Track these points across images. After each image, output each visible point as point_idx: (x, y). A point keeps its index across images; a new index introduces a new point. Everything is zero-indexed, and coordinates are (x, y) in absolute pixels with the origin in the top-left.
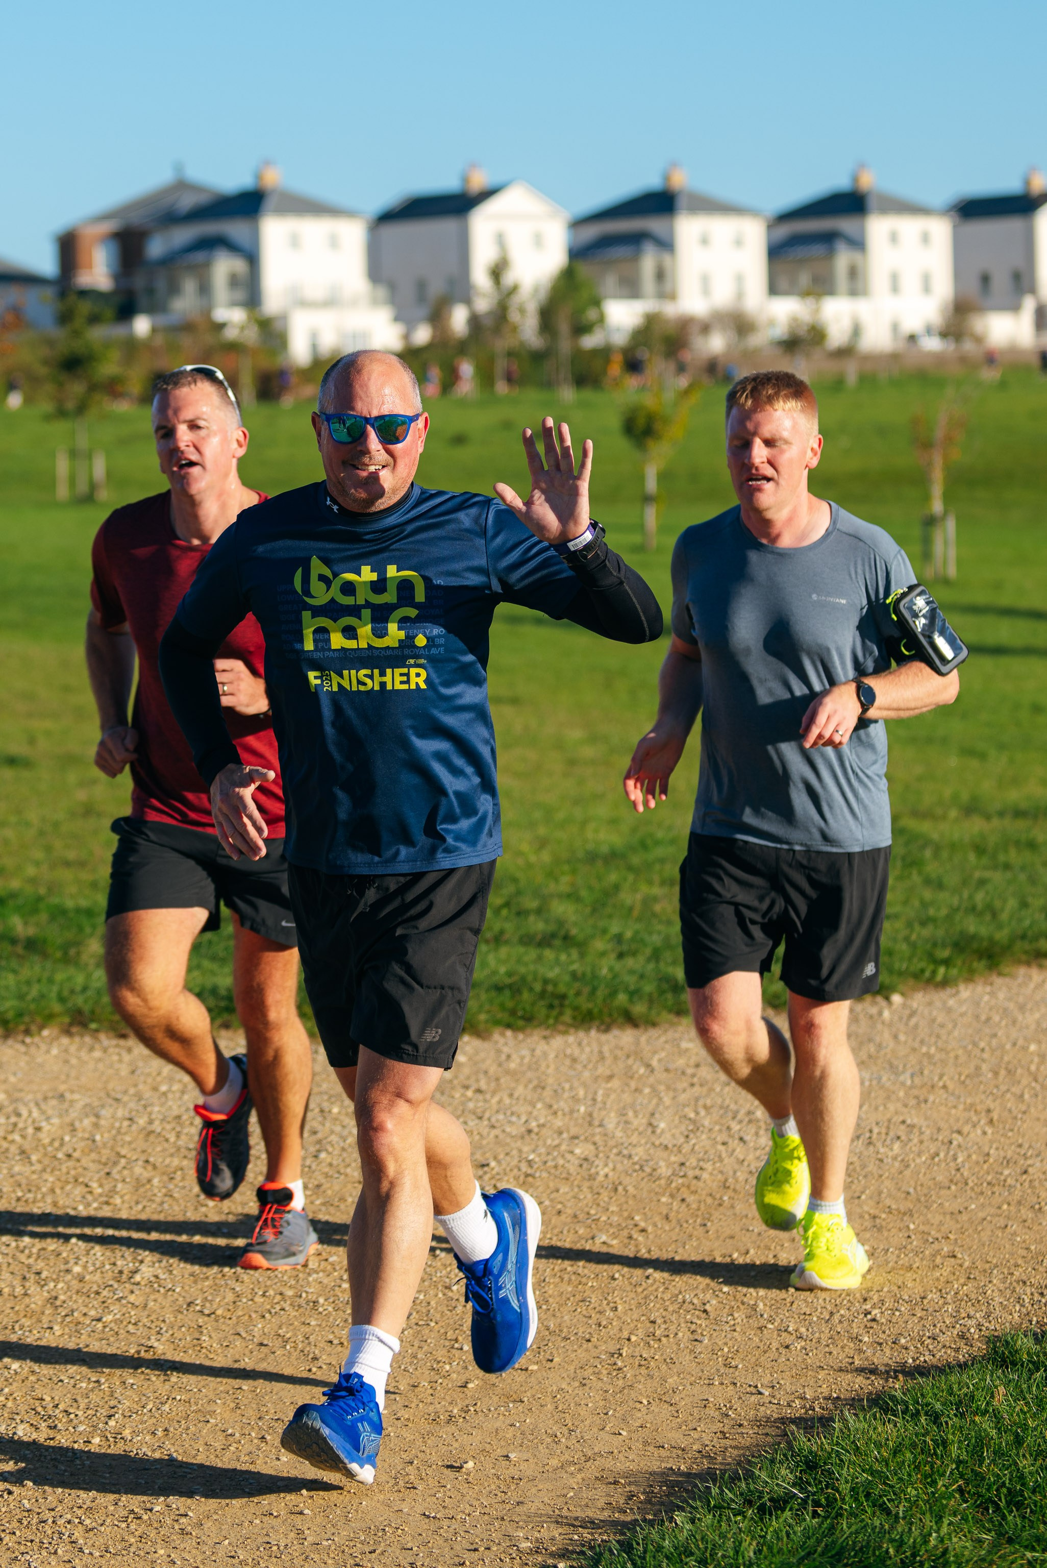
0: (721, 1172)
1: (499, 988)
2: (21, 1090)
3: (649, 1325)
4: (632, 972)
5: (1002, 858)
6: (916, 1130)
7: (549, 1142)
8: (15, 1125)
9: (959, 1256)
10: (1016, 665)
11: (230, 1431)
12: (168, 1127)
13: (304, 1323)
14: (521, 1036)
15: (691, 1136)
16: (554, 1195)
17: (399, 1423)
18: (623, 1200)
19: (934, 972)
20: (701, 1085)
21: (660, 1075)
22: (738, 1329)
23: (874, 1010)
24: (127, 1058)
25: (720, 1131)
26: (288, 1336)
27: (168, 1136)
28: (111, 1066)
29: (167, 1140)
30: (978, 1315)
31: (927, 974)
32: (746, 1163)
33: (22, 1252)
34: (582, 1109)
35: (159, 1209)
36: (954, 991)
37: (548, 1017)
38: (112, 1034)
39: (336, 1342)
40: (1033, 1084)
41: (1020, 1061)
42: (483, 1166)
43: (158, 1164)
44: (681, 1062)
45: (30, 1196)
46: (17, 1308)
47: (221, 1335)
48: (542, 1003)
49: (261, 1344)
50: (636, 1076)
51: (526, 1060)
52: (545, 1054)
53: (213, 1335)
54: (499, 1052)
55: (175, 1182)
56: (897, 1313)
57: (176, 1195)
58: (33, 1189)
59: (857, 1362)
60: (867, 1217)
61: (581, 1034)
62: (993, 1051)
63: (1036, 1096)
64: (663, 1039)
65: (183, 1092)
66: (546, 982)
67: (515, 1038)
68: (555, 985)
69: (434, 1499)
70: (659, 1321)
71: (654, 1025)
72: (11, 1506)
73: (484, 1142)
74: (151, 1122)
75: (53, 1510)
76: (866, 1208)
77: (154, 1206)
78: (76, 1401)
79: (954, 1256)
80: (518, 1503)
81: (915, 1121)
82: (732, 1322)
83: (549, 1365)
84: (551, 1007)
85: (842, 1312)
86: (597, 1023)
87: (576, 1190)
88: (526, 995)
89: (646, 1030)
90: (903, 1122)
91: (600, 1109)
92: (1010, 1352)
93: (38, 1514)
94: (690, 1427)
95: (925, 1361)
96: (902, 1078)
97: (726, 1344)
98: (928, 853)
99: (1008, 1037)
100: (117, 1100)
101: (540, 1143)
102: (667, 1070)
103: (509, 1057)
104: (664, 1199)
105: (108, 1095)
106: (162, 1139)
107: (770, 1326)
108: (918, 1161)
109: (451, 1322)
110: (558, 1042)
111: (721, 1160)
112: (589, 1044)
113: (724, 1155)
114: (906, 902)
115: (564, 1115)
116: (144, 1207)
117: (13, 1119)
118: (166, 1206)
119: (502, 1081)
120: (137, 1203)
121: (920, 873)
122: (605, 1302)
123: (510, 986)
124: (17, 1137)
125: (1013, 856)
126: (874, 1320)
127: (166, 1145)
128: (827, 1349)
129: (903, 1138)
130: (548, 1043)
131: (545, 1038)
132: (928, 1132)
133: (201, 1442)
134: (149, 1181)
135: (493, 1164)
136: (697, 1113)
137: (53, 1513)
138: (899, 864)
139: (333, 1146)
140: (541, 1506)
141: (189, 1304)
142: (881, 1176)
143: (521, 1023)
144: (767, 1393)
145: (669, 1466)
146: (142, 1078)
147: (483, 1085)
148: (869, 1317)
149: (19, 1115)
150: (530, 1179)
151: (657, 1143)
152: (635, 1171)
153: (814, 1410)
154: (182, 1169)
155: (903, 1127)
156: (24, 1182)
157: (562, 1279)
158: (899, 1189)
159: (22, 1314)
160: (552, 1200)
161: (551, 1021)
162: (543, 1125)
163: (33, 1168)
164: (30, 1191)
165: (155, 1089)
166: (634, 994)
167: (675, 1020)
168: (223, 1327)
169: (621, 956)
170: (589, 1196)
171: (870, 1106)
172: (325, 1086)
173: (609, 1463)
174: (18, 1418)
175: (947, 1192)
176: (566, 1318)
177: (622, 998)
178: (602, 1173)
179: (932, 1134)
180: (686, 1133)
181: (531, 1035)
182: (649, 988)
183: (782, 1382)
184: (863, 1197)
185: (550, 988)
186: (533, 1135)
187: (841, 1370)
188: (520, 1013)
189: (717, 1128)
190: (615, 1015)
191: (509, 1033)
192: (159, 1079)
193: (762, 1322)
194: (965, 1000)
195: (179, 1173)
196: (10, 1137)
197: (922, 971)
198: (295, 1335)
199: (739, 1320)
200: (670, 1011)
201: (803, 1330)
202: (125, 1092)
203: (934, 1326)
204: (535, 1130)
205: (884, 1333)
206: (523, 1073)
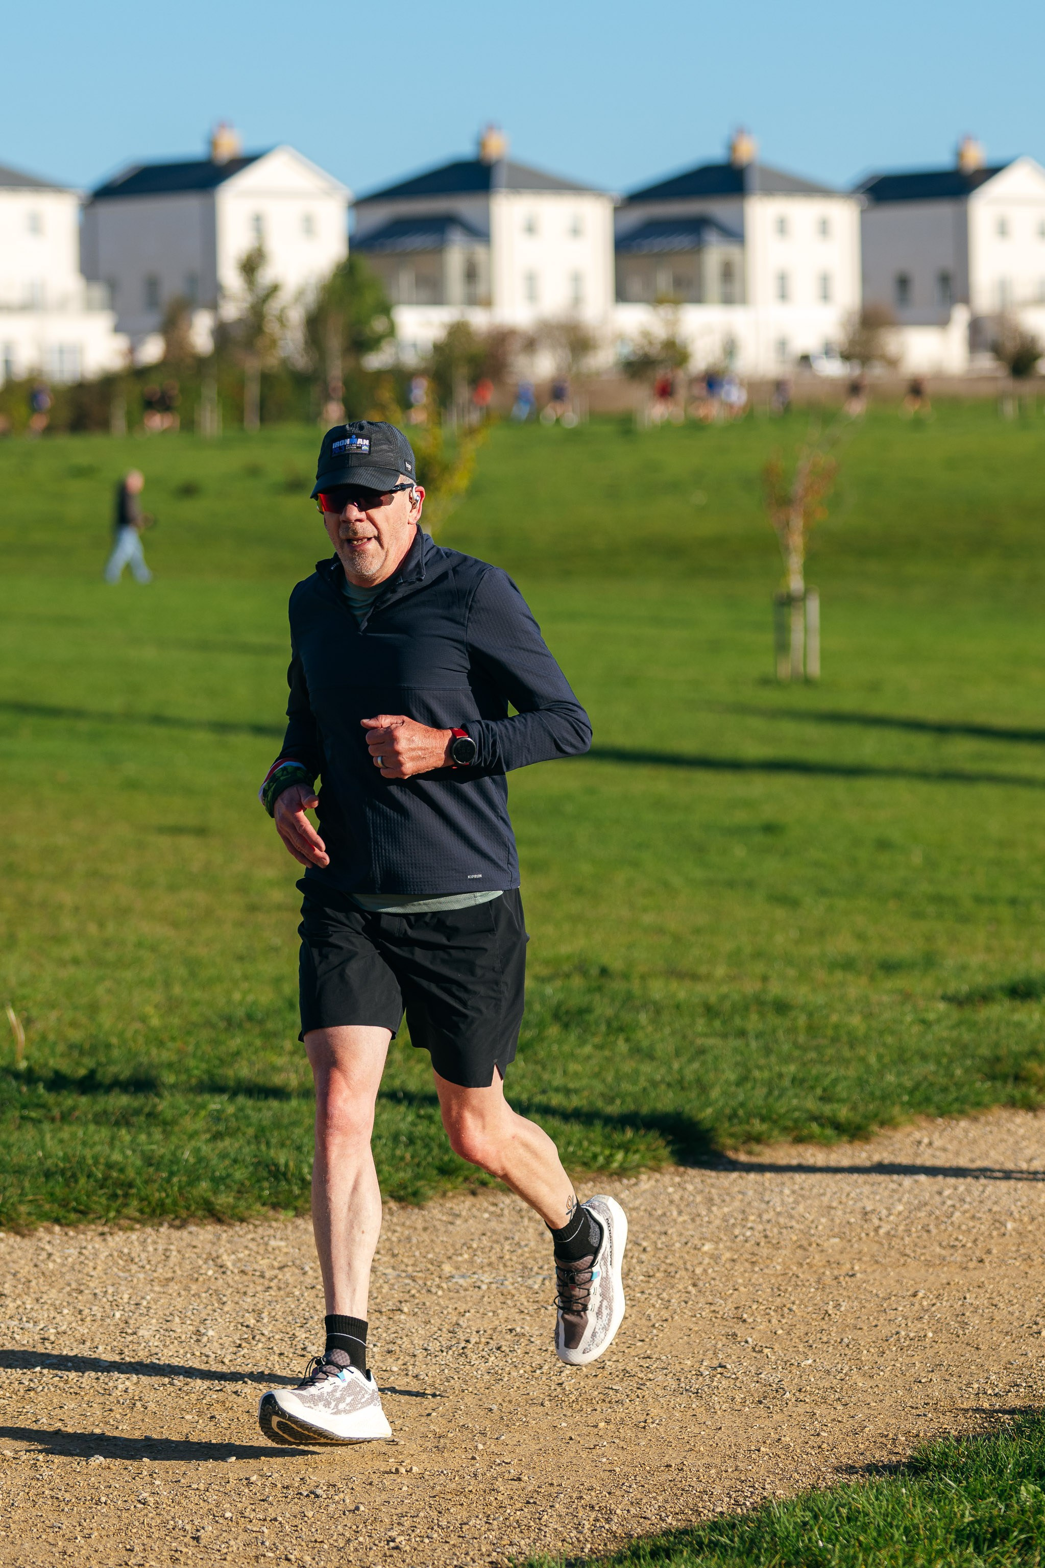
1: (48, 1175)
3: (124, 1552)
4: (223, 1156)
5: (738, 1021)
9: (525, 1478)
10: (872, 788)
14: (71, 1233)
15: (244, 1344)
16: (58, 1411)
18: (141, 1417)
19: (609, 1159)
21: (234, 1278)
22: (229, 1558)
30: (523, 1542)
31: (601, 1159)
34: (118, 1315)
36: (633, 1181)
37: (108, 1209)
40: (690, 1288)
41: (685, 1263)
44: (264, 1263)
48: (101, 1192)
50: (201, 1279)
51: (70, 1260)
52: (96, 1254)
54: (39, 1249)
56: (427, 1541)
61: (149, 1230)
62: (657, 1249)
63: (686, 1302)
64: (250, 1236)
66: (110, 1166)
67: (64, 1234)
68: (122, 1170)
70: (137, 1548)
71: (242, 1220)
76: (432, 1427)
79: (519, 1479)
82: (225, 1550)
84: (114, 1196)
85: (361, 1539)
86: (172, 1216)
88: (82, 1181)
89: (230, 1225)
90: (511, 1330)
91: (141, 1314)
96: (530, 1282)
98: (643, 1018)
99: (681, 1235)
102: (243, 1272)
103: (50, 1255)
104: (188, 1417)
107: (270, 1554)
108: (514, 1374)
110: (118, 1239)
112: (155, 1243)
114: (597, 1075)
119: (33, 1283)
121: (627, 1040)
122: (78, 1528)
123: (63, 1172)
125: (753, 1022)
126: (397, 1548)
129: (503, 1348)
130: (104, 1240)
131: (102, 1234)
132: (538, 1342)
138: (603, 1028)
143: (73, 1216)
148: (392, 1544)
150: (32, 1394)
151: (198, 1354)
152: (164, 1385)
155: (508, 1337)
161: (112, 1214)
166: (217, 1182)
167: (271, 1213)
169: (217, 1136)
171: (476, 1311)
175: (540, 1409)
176: (26, 1546)
177: (204, 1185)
178: (121, 1387)
179: (543, 1344)
180: (238, 1342)
182: (240, 1174)
184: (434, 1414)
185: (115, 1174)
188: (74, 1204)
189: (277, 1337)
190: (193, 1208)
191: (57, 1229)
193: (262, 1549)
194: (644, 1192)
197: (595, 1157)
199: (235, 1549)
200: (264, 1204)
203: (467, 1554)
204: (52, 1338)
205: (404, 1561)
206: (63, 1274)
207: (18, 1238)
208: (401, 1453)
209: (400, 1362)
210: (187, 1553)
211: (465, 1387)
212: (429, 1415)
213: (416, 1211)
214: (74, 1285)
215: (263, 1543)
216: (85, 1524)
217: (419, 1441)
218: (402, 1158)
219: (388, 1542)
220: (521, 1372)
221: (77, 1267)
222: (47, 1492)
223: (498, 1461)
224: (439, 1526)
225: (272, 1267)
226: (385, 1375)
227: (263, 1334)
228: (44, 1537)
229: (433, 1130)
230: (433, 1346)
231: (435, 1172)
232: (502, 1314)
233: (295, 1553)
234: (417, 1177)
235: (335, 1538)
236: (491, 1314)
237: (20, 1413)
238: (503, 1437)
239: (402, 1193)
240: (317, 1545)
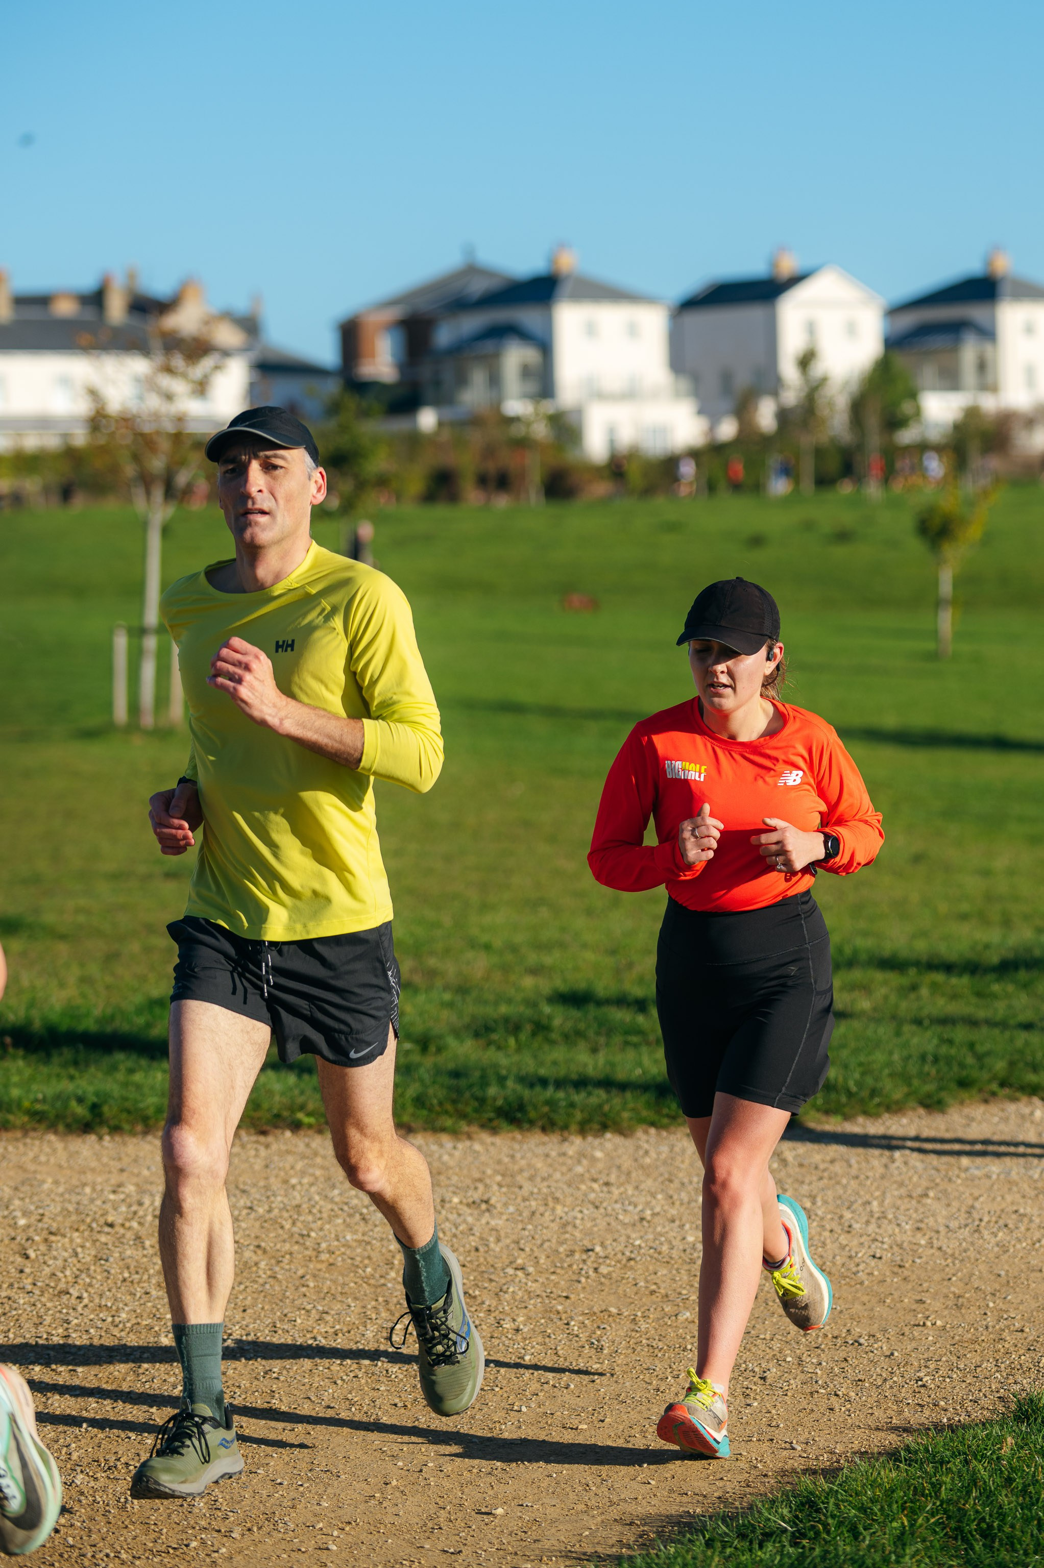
0: (822, 1257)
2: (151, 1183)
6: (1026, 1220)
7: (659, 1229)
8: (135, 1213)
9: (1027, 1330)
11: (279, 1481)
12: (286, 1215)
13: (374, 1389)
14: (664, 1134)
16: (653, 1276)
17: (442, 1475)
20: (830, 1178)
21: (793, 1170)
22: (789, 1394)
23: (1027, 1111)
24: (263, 1152)
25: (832, 1219)
26: (356, 1399)
27: (284, 1223)
28: (247, 1161)
29: (282, 1227)
30: (1025, 1381)
32: (847, 1249)
33: (117, 1326)
35: (261, 1289)
38: (252, 1131)
39: (399, 1405)
42: (589, 1250)
43: (268, 1248)
45: (136, 1277)
46: (100, 1375)
47: (293, 1398)
49: (329, 1407)
51: (664, 1156)
53: (284, 1399)
54: (638, 1147)
55: (282, 1264)
56: (948, 1380)
57: (279, 1276)
58: (141, 1271)
59: (894, 1421)
60: (951, 1295)
65: (311, 1185)
67: (659, 1135)
69: (457, 1538)
72: (56, 1543)
73: (595, 1229)
74: (270, 1211)
75: (95, 1546)
76: (953, 1289)
77: (256, 1286)
78: (138, 1455)
79: (1022, 1331)
80: (535, 1541)
81: (1029, 1210)
83: (601, 1424)
85: (895, 1379)
87: (674, 1272)
90: (1016, 1211)
92: (1032, 1410)
93: (80, 1549)
94: (718, 1477)
95: (959, 1421)
96: (1031, 1173)
97: (775, 1406)
100: (244, 1191)
101: (650, 1230)
102: (801, 1165)
103: (647, 1152)
105: (237, 1187)
106: (277, 1226)
107: (822, 1391)
108: (1018, 1246)
109: (516, 1387)
111: (824, 1244)
113: (828, 1241)
115: (682, 1204)
116: (246, 1287)
117: (134, 1208)
118: (267, 1286)
119: (634, 1175)
120: (240, 1283)
122: (669, 1370)
124: (135, 1224)
126: (924, 1386)
127: (280, 1232)
128: (870, 1411)
129: (1011, 1226)
133: (250, 1489)
134: (256, 1264)
135: (598, 1249)
136: (814, 1203)
137: (94, 1549)
139: (444, 1233)
140: (556, 1543)
141: (266, 1373)
142: (977, 1260)
143: (665, 1121)
144: (799, 1448)
145: (686, 1510)
146: (275, 1172)
147: (613, 1178)
148: (920, 1383)
149: (140, 1204)
150: (632, 1263)
153: (838, 1462)
154: (291, 1254)
155: (1014, 1216)
156: (133, 1264)
157: (634, 1350)
158: (991, 1272)
159: (104, 1381)
160: (647, 1281)
162: (658, 1214)
163: (145, 1252)
164: (137, 1273)
165: (286, 1182)
168: (296, 1392)
170: (685, 1278)
171: (989, 1196)
172: (455, 1179)
173: (631, 1508)
174: (79, 1469)
176: (627, 1384)
181: (674, 1133)
183: (817, 1439)
184: (954, 1279)
186: (645, 1223)
187: (877, 1429)
189: (829, 1216)
191: (653, 1131)
192: (292, 1172)
193: (816, 1387)
195: (288, 1256)
196: (127, 1224)
198: (363, 1399)
199: (794, 1386)
200: (818, 1110)
201: (852, 1394)
202: (255, 1185)
203: (980, 1391)
204: (649, 1218)
205: (929, 1396)
206: (657, 1167)
207: (622, 1139)
208: (928, 1310)
209: (927, 1237)
210: (756, 1390)
211: (978, 1256)
212: (950, 1279)
213: (941, 1115)
214: (666, 1176)
215: (816, 1382)
216: (674, 1367)
217: (942, 1300)
218: (928, 1074)
219: (917, 1381)
220: (1024, 1244)
221: (669, 1161)
222: (644, 1341)
223: (1005, 1316)
224: (958, 1368)
225: (823, 1161)
226: (915, 1247)
227: (816, 1215)
228: (641, 1377)
229: (953, 1051)
230: (953, 1224)
231: (953, 1086)
232: (1009, 1198)
233: (843, 1389)
234: (941, 1089)
235: (874, 1377)
236: (999, 1199)
237: (623, 1278)
238: (1009, 1297)
239: (928, 1101)
240: (860, 1383)
